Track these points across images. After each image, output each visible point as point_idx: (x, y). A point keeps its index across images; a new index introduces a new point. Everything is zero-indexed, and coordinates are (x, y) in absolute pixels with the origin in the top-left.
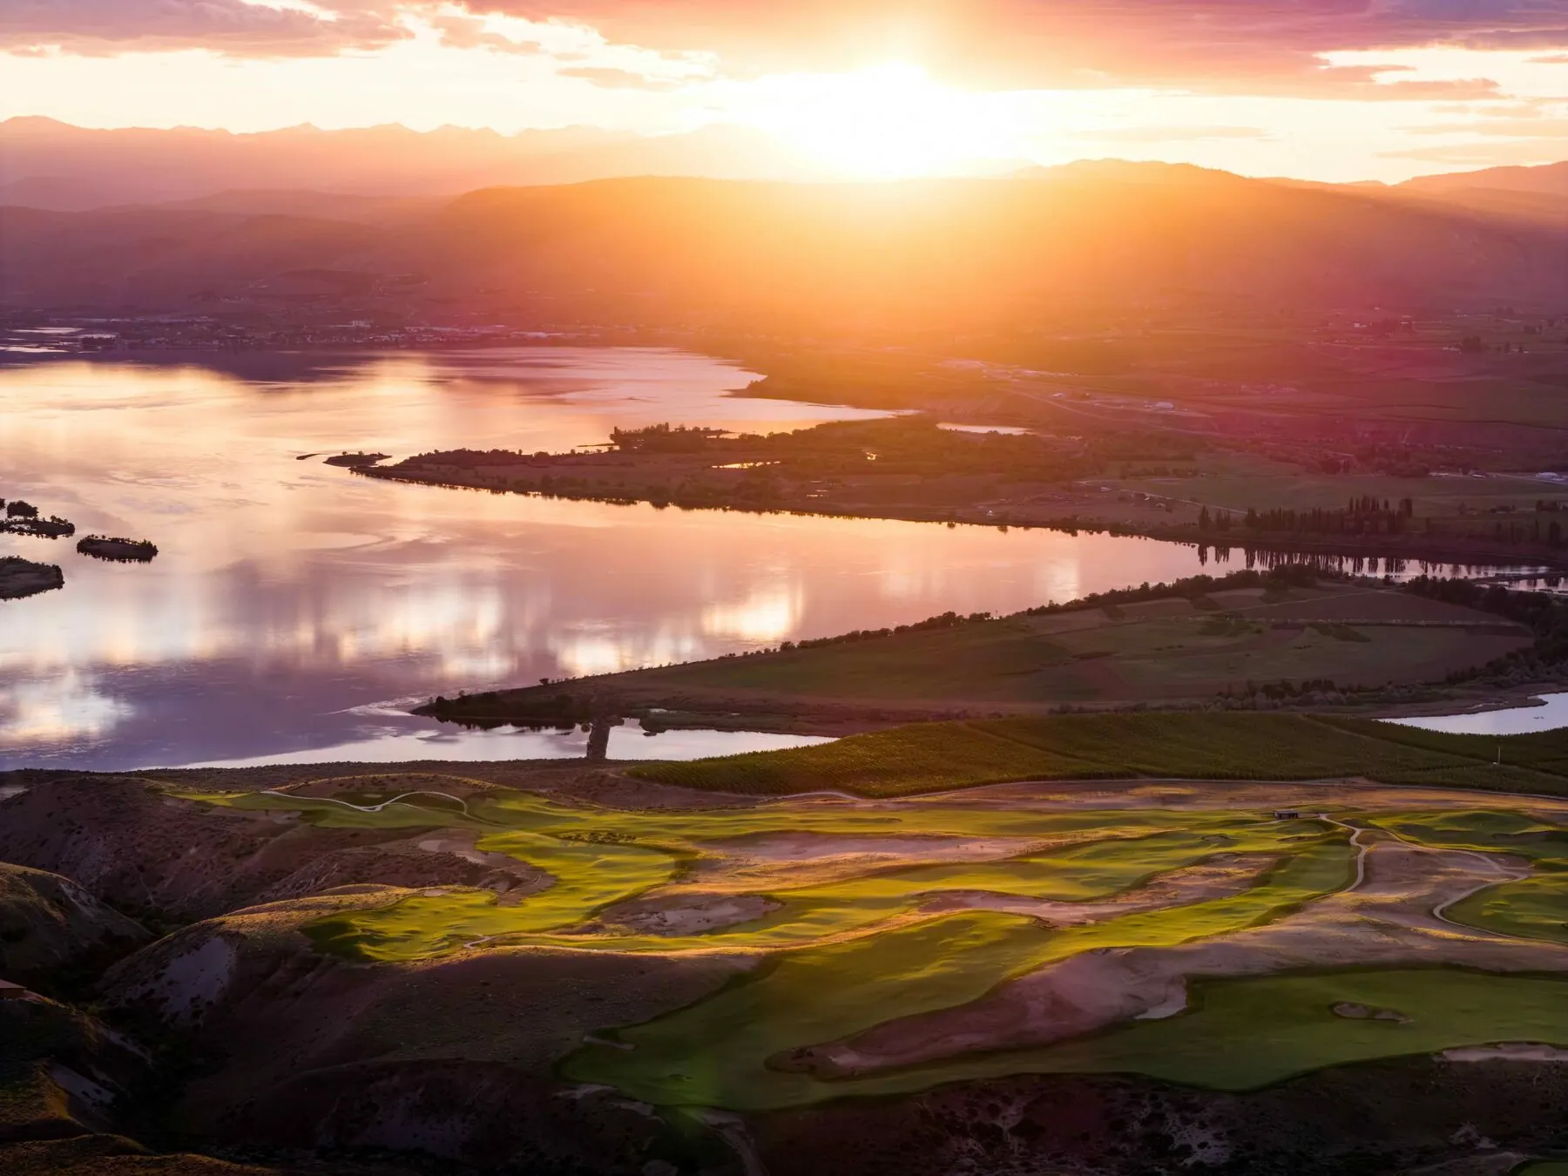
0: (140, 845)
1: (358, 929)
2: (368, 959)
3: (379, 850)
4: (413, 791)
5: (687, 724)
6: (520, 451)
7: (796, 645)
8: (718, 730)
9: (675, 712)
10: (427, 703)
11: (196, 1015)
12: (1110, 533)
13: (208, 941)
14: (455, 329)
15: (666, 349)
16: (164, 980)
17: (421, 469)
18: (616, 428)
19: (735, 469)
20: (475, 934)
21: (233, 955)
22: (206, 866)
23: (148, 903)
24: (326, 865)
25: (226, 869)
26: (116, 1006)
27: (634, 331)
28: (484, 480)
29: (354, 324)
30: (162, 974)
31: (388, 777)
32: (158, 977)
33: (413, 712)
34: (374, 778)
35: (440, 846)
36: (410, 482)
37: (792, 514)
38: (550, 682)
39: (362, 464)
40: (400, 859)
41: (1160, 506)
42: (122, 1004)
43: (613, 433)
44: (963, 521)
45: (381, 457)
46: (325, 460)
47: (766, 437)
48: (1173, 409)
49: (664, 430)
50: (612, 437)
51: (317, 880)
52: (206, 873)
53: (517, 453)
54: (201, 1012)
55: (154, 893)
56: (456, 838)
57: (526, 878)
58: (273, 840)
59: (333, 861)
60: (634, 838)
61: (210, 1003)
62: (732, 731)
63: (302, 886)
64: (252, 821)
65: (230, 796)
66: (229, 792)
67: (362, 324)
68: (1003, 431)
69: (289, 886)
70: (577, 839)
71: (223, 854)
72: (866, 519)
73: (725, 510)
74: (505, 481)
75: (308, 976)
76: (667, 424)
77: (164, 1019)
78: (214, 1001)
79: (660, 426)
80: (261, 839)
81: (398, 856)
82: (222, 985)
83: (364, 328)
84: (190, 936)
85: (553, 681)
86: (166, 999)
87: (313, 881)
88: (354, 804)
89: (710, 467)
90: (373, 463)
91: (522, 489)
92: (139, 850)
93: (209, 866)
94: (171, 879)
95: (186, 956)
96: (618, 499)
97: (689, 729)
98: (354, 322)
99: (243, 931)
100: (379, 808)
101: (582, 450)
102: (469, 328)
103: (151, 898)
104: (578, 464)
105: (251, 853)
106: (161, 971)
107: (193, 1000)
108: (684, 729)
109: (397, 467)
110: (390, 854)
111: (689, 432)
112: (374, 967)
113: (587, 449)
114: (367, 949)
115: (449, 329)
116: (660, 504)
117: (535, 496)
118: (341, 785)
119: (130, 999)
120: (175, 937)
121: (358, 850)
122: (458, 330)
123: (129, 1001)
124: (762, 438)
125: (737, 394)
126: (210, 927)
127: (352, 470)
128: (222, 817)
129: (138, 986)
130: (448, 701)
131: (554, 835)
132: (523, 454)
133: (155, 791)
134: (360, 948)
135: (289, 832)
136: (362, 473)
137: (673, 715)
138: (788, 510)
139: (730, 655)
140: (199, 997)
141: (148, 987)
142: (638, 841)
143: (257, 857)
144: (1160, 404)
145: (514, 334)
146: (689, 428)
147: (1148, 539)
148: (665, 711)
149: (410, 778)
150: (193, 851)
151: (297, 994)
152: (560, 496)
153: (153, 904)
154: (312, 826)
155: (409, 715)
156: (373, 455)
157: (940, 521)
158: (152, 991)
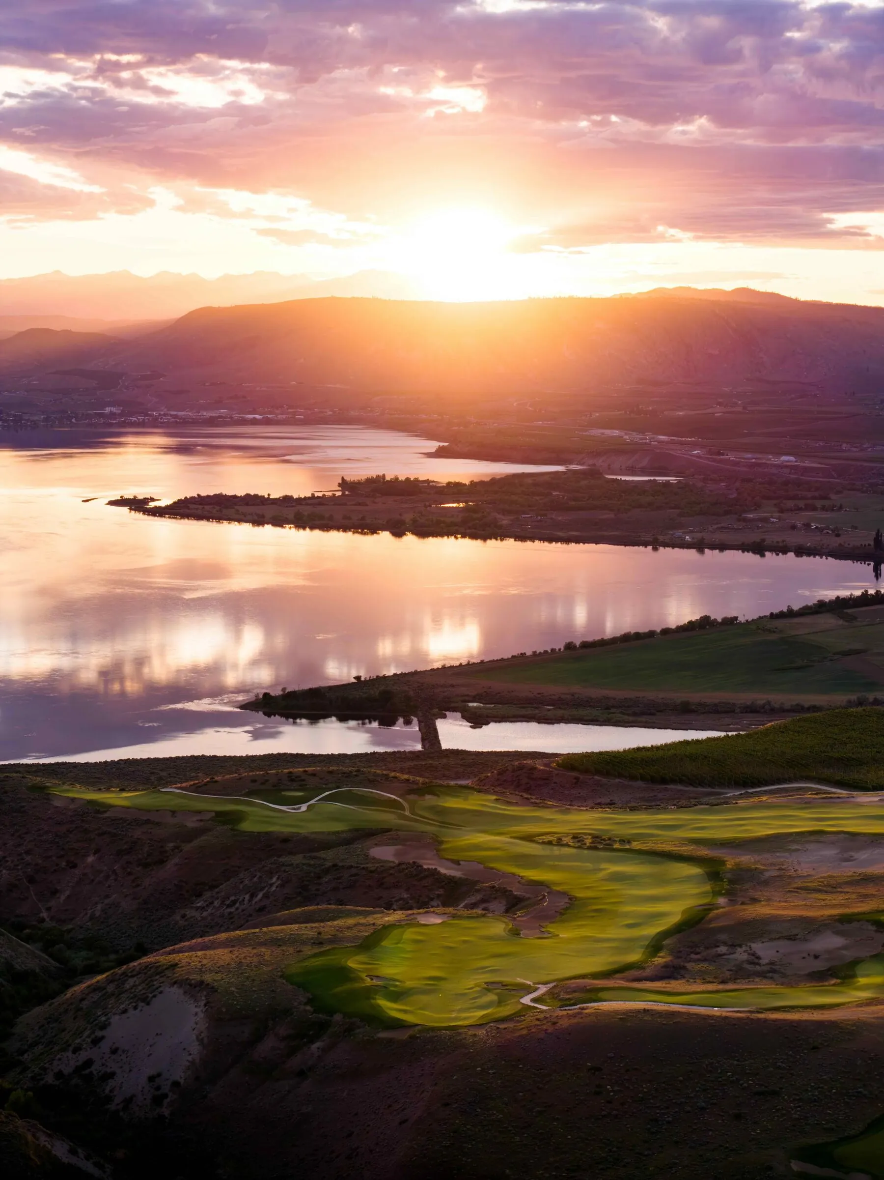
0: (28, 852)
1: (364, 975)
2: (398, 1025)
3: (325, 859)
4: (338, 787)
5: (508, 717)
6: (269, 495)
7: (578, 644)
8: (539, 723)
9: (492, 705)
10: (254, 699)
11: (158, 1100)
12: (795, 554)
13: (161, 992)
14: (188, 413)
15: (361, 427)
16: (105, 1046)
17: (188, 508)
18: (343, 478)
19: (453, 507)
20: (520, 980)
21: (201, 1015)
22: (107, 877)
23: (43, 920)
24: (260, 877)
25: (133, 881)
26: (42, 1082)
27: (331, 413)
28: (245, 516)
29: (108, 410)
30: (103, 1038)
31: (305, 771)
32: (96, 1042)
33: (241, 707)
34: (290, 773)
35: (397, 854)
36: (181, 518)
37: (515, 540)
38: (363, 679)
39: (138, 505)
40: (354, 871)
41: (828, 532)
42: (49, 1079)
43: (341, 482)
44: (666, 545)
45: (152, 500)
46: (107, 502)
47: (467, 484)
48: (796, 461)
49: (382, 480)
50: (340, 485)
51: (253, 896)
52: (109, 886)
53: (266, 496)
54: (165, 1096)
55: (49, 909)
56: (408, 843)
57: (528, 896)
58: (187, 847)
59: (271, 874)
60: (629, 842)
61: (176, 1084)
62: (553, 723)
63: (234, 902)
64: (158, 824)
65: (125, 795)
66: (122, 790)
67: (114, 410)
68: (660, 479)
69: (217, 903)
70: (559, 843)
71: (128, 863)
72: (581, 544)
73: (456, 538)
74: (263, 516)
75: (315, 1046)
76: (384, 475)
77: (112, 1107)
78: (182, 1081)
79: (378, 476)
80: (171, 845)
81: (351, 867)
82: (190, 1058)
83: (115, 413)
84: (131, 982)
85: (366, 678)
86: (112, 1075)
87: (247, 897)
88: (270, 803)
89: (430, 506)
90: (147, 503)
91: (278, 522)
92: (28, 858)
93: (113, 877)
94: (67, 893)
95: (131, 1012)
96: (363, 530)
97: (511, 722)
98: (107, 408)
99: (208, 978)
100: (304, 808)
101: (320, 494)
102: (199, 413)
103: (44, 915)
104: (320, 504)
105: (161, 862)
106: (99, 1034)
107: (151, 1079)
108: (506, 721)
109: (167, 507)
110: (340, 864)
111: (401, 481)
112: (412, 1037)
113: (324, 493)
114: (391, 1008)
115: (183, 413)
116: (398, 533)
117: (290, 528)
118: (254, 781)
119: (60, 1072)
120: (110, 981)
121: (298, 859)
122: (190, 414)
123: (59, 1075)
124: (465, 485)
125: (430, 455)
126: (158, 970)
127: (131, 509)
128: (121, 819)
129: (69, 1054)
130: (273, 697)
131: (529, 838)
132: (271, 497)
133: (42, 788)
134: (379, 1006)
135: (203, 838)
136: (139, 511)
137: (490, 709)
138: (511, 537)
139: (521, 654)
140: (159, 1075)
141: (83, 1056)
142: (635, 845)
143: (171, 865)
144: (784, 458)
145: (236, 416)
146: (402, 478)
147: (829, 558)
148: (482, 705)
149: (331, 772)
150: (90, 859)
151: (301, 1074)
152: (312, 528)
153: (48, 924)
154: (232, 830)
155: (239, 710)
156: (145, 499)
157: (645, 545)
158: (89, 1063)
